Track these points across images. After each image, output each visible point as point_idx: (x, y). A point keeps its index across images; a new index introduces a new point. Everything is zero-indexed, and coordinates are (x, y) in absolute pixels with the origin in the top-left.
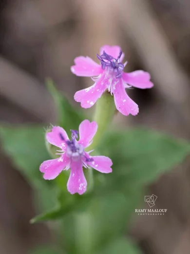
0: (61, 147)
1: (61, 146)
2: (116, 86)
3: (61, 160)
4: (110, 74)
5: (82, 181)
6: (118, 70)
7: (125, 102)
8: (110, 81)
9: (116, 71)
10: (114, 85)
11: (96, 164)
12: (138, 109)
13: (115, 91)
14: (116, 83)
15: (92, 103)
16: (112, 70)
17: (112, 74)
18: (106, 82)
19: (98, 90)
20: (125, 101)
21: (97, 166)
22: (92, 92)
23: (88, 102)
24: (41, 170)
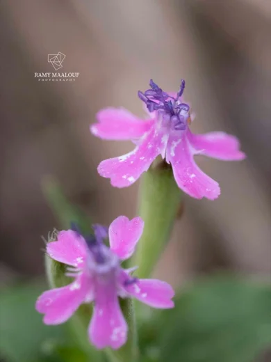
0: (76, 265)
1: (76, 262)
2: (176, 150)
3: (75, 286)
4: (164, 125)
5: (118, 324)
6: (178, 118)
7: (194, 178)
8: (165, 140)
9: (175, 119)
10: (173, 149)
11: (143, 291)
12: (219, 188)
13: (175, 159)
14: (175, 144)
15: (132, 180)
16: (168, 117)
17: (168, 125)
18: (158, 142)
19: (142, 158)
20: (193, 176)
21: (144, 295)
22: (132, 162)
23: (125, 177)
24: (38, 309)
